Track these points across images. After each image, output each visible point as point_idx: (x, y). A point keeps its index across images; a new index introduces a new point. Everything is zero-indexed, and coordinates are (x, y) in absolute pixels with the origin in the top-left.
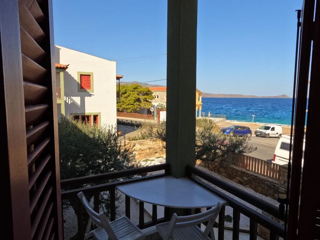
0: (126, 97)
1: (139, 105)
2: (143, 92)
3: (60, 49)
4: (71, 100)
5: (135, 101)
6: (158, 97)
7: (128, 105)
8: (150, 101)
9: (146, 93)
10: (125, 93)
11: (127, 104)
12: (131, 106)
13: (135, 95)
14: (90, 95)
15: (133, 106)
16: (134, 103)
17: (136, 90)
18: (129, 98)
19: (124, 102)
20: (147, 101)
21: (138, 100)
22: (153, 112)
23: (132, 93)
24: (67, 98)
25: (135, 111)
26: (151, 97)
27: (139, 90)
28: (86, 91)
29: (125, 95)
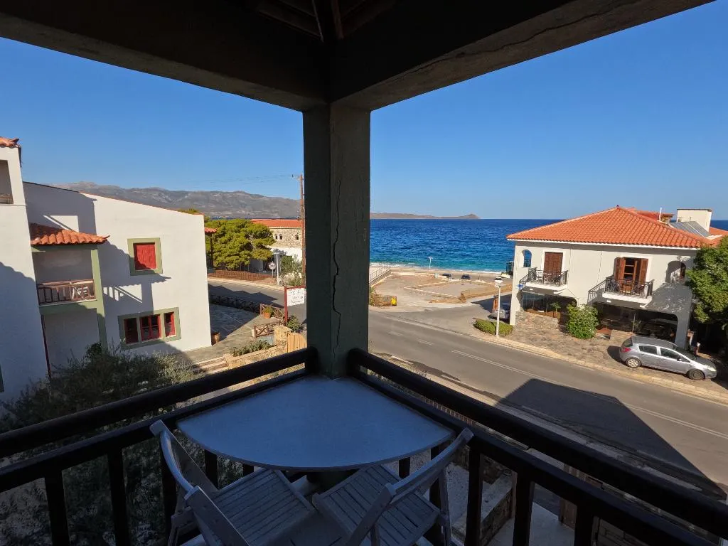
0: (225, 243)
1: (249, 255)
2: (256, 233)
3: (95, 200)
4: (119, 292)
5: (242, 249)
6: (281, 238)
7: (229, 256)
8: (268, 246)
9: (261, 234)
10: (223, 235)
11: (226, 254)
12: (234, 258)
13: (240, 240)
14: (163, 279)
15: (238, 257)
16: (240, 251)
17: (242, 229)
18: (231, 244)
19: (220, 251)
20: (264, 248)
21: (248, 247)
22: (274, 270)
23: (235, 234)
24: (111, 289)
25: (242, 267)
26: (270, 240)
27: (248, 229)
28: (152, 273)
29: (223, 239)
